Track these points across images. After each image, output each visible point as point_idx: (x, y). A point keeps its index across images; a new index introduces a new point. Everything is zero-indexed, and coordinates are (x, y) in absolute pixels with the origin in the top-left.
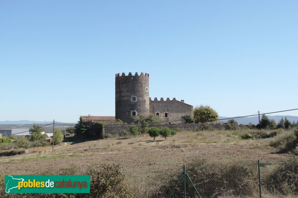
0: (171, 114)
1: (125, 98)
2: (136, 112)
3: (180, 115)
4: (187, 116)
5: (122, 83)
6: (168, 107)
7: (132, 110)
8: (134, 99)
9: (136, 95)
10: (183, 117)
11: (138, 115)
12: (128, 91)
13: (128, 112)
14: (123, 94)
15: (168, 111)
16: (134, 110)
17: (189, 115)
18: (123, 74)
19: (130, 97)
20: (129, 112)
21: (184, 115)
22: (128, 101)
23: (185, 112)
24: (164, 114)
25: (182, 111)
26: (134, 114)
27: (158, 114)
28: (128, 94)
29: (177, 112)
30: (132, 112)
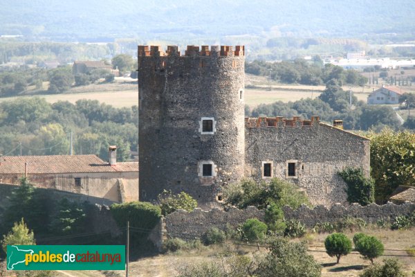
0: (307, 167)
1: (181, 125)
2: (214, 167)
3: (332, 168)
4: (351, 172)
5: (171, 78)
6: (296, 144)
7: (202, 159)
8: (208, 126)
9: (213, 115)
10: (339, 174)
11: (220, 173)
12: (189, 104)
13: (190, 164)
14: (172, 112)
15: (297, 156)
16: (206, 159)
17: (357, 167)
18: (172, 50)
19: (196, 119)
20: (194, 166)
21: (341, 166)
22: (190, 133)
23: (345, 158)
24: (287, 168)
25: (336, 157)
26: (207, 170)
27: (268, 167)
28: (190, 111)
29: (324, 158)
30: (201, 167)
